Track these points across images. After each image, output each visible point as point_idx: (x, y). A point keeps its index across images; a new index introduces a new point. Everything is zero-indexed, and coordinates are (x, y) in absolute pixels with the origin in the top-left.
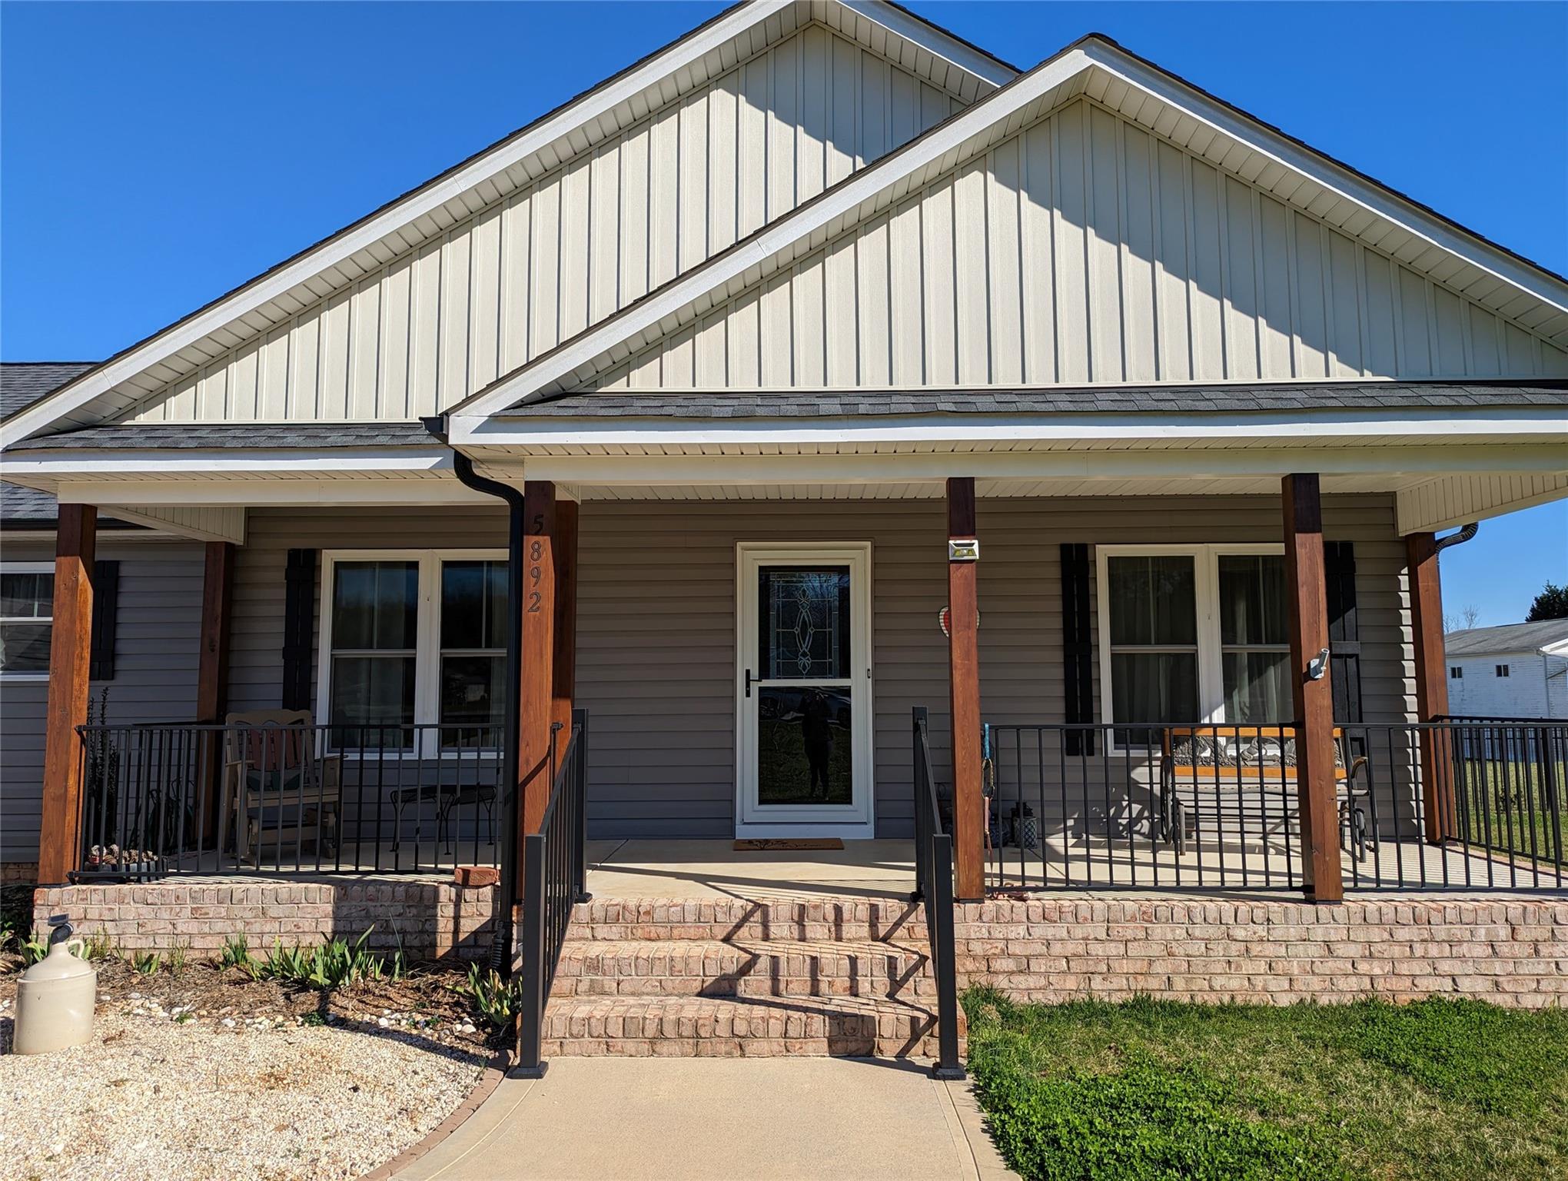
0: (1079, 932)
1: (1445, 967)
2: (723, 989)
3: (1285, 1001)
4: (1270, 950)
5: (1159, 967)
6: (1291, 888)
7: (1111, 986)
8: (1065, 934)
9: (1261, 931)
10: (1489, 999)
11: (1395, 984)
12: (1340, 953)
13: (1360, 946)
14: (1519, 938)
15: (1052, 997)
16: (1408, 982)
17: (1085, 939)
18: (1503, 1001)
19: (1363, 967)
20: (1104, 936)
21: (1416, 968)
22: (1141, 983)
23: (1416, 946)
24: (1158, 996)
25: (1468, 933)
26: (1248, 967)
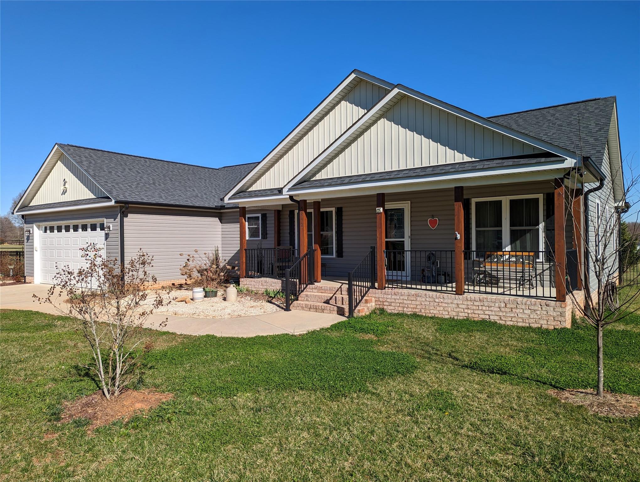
0: (402, 298)
1: (487, 312)
2: (327, 302)
3: (447, 317)
4: (444, 305)
5: (418, 307)
6: (452, 291)
7: (408, 310)
8: (399, 298)
9: (442, 300)
10: (498, 322)
11: (473, 315)
12: (460, 307)
13: (465, 306)
14: (507, 307)
15: (396, 311)
16: (477, 315)
17: (403, 299)
18: (502, 322)
19: (466, 311)
20: (407, 299)
21: (479, 312)
22: (414, 310)
23: (480, 307)
24: (418, 313)
25: (493, 305)
26: (438, 308)
